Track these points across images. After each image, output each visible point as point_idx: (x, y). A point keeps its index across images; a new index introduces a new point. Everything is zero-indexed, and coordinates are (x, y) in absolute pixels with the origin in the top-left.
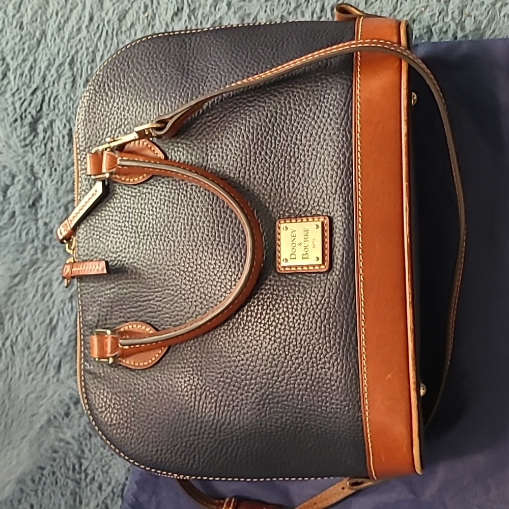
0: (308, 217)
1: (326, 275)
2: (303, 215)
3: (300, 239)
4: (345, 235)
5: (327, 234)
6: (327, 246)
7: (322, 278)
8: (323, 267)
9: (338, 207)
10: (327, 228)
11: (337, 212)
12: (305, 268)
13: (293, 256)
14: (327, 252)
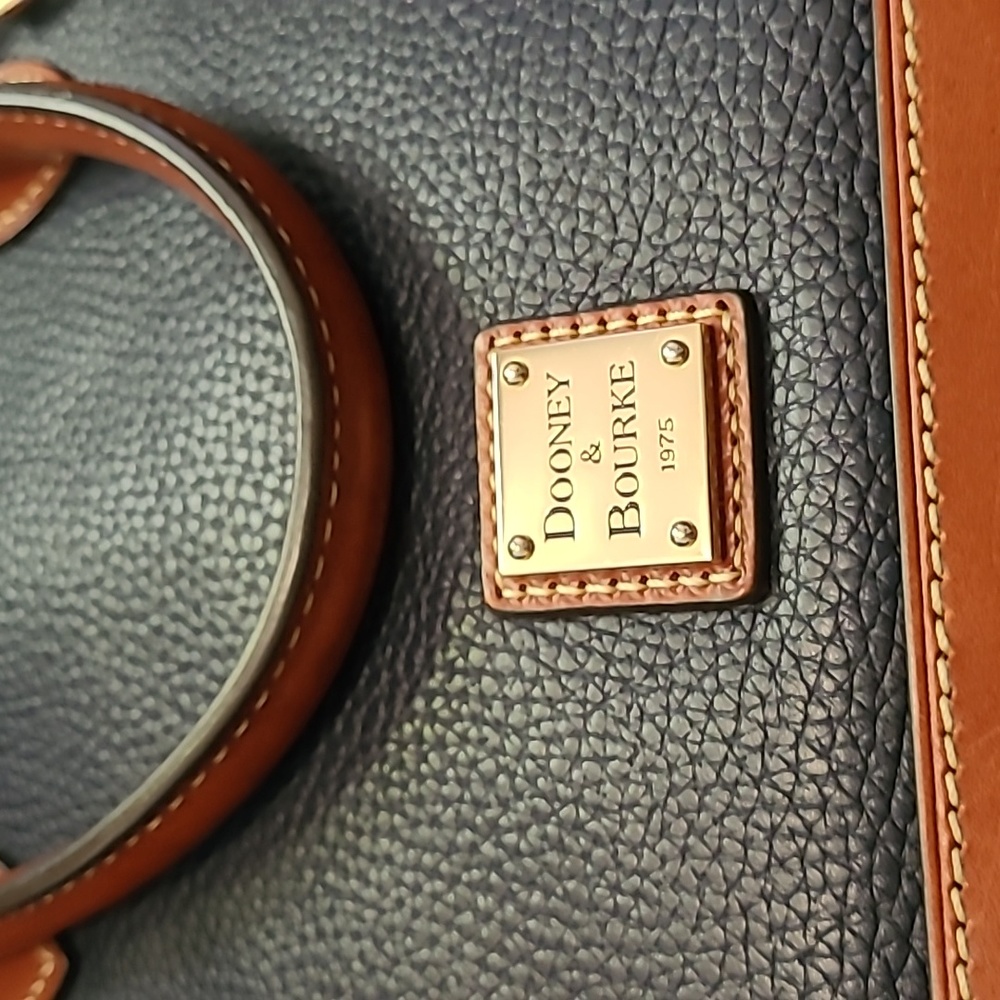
0: (636, 301)
1: (745, 620)
2: (606, 298)
3: (590, 427)
4: (842, 393)
5: (739, 390)
6: (742, 456)
7: (723, 634)
8: (722, 577)
9: (798, 239)
10: (736, 355)
11: (789, 267)
12: (630, 586)
13: (559, 523)
14: (743, 490)
